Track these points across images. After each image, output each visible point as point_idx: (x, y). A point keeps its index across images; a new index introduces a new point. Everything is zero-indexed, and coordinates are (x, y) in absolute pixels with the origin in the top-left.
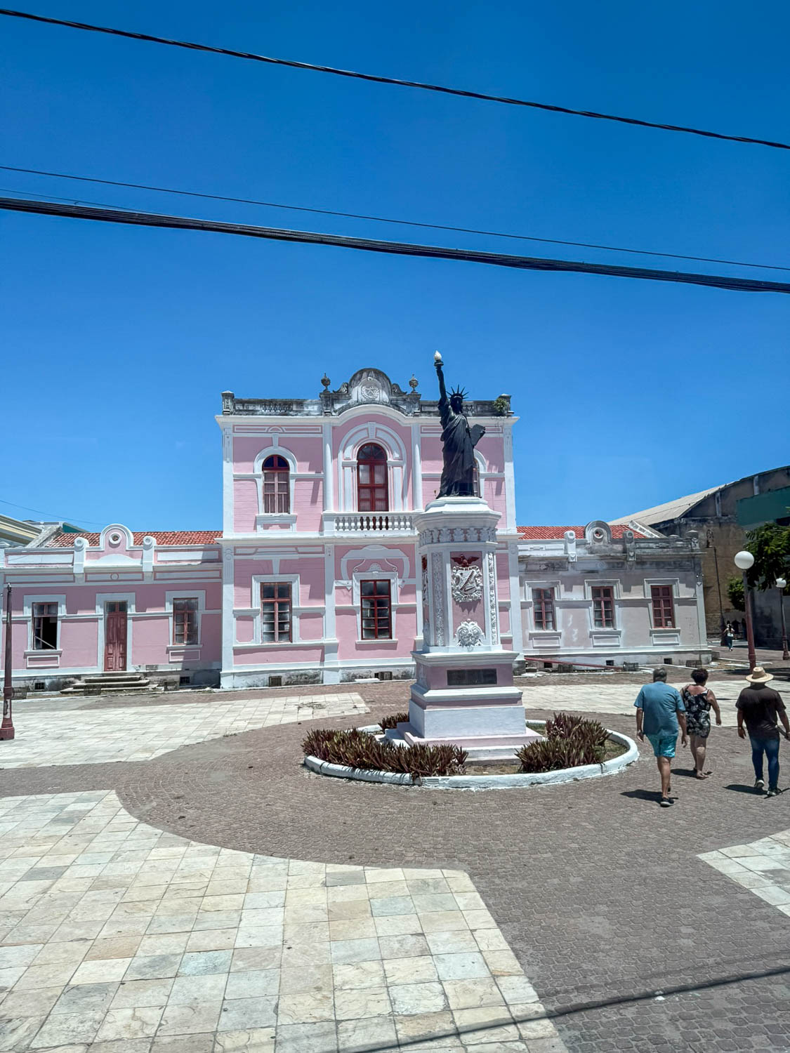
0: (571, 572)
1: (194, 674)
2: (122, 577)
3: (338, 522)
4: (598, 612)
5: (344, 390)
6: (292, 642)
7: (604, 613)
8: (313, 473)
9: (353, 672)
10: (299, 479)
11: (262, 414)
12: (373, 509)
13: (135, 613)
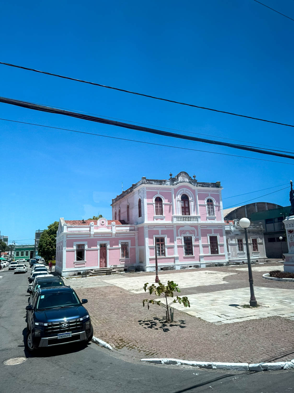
0: (232, 235)
1: (128, 268)
2: (105, 235)
3: (177, 218)
4: (239, 247)
5: (176, 178)
6: (165, 256)
7: (240, 247)
8: (169, 203)
9: (184, 266)
10: (165, 205)
11: (154, 184)
12: (185, 215)
13: (109, 247)
